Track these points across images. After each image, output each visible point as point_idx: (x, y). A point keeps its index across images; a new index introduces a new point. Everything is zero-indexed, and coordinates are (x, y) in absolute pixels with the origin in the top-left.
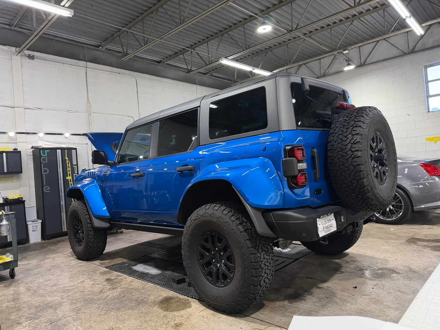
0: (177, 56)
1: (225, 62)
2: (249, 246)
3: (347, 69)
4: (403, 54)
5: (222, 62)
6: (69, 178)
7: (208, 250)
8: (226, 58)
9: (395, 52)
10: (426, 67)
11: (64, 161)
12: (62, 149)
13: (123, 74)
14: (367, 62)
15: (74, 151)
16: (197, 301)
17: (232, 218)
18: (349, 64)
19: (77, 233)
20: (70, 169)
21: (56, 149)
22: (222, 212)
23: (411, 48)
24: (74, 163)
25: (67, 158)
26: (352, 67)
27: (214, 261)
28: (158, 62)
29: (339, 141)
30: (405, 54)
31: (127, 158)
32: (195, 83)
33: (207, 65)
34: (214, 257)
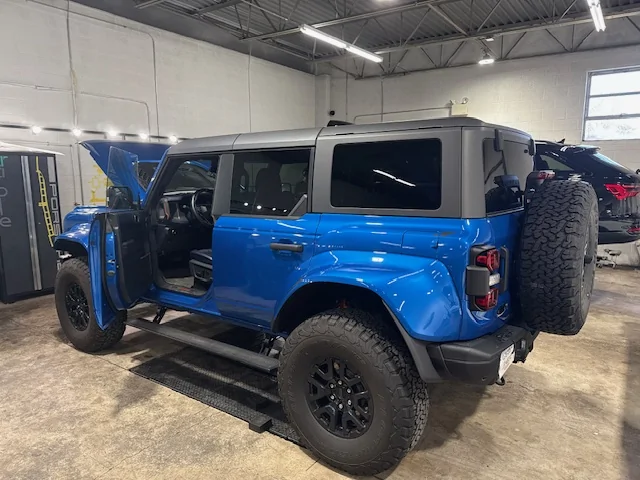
0: (223, 7)
1: (308, 32)
2: (403, 394)
3: (482, 62)
4: (562, 50)
5: (303, 31)
6: (43, 204)
7: (324, 382)
8: (310, 25)
9: (553, 46)
10: (591, 75)
11: (33, 175)
12: (31, 156)
13: (131, 28)
14: (510, 55)
15: (50, 160)
16: (297, 447)
17: (377, 348)
18: (486, 57)
19: (74, 308)
20: (45, 189)
21: (19, 154)
22: (360, 336)
23: (575, 43)
24: (52, 179)
25: (38, 171)
26: (490, 61)
27: (333, 398)
28: (190, 12)
29: (544, 240)
30: (566, 51)
31: (166, 200)
32: (247, 53)
33: (276, 31)
34: (332, 391)
